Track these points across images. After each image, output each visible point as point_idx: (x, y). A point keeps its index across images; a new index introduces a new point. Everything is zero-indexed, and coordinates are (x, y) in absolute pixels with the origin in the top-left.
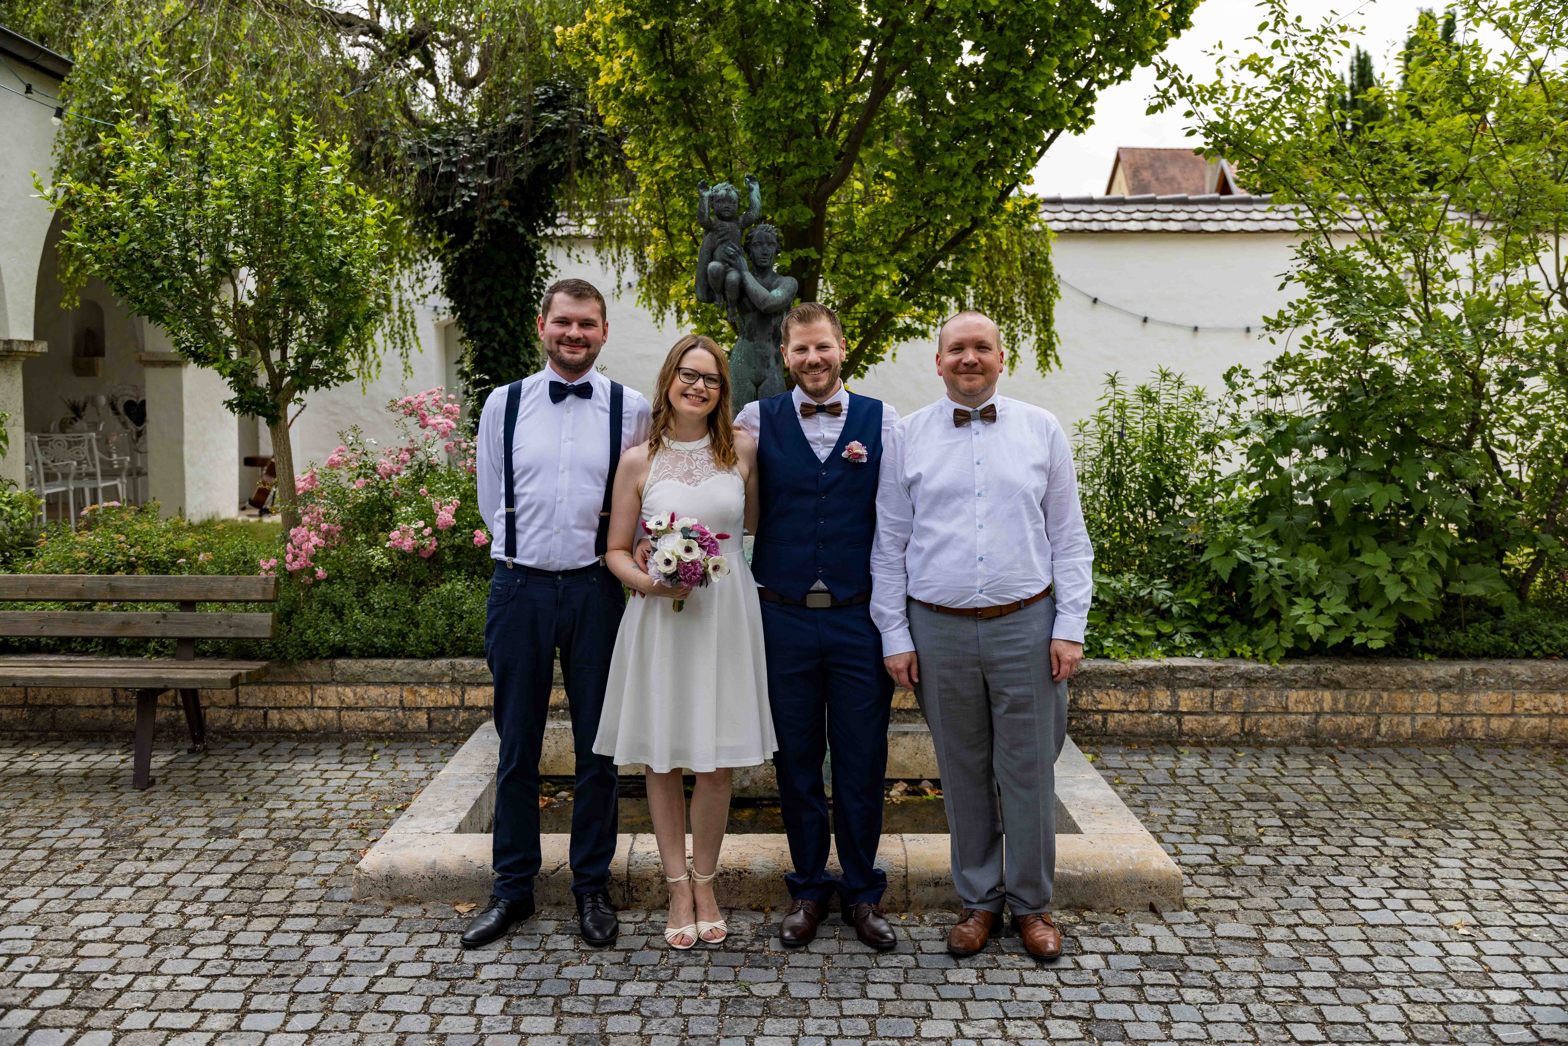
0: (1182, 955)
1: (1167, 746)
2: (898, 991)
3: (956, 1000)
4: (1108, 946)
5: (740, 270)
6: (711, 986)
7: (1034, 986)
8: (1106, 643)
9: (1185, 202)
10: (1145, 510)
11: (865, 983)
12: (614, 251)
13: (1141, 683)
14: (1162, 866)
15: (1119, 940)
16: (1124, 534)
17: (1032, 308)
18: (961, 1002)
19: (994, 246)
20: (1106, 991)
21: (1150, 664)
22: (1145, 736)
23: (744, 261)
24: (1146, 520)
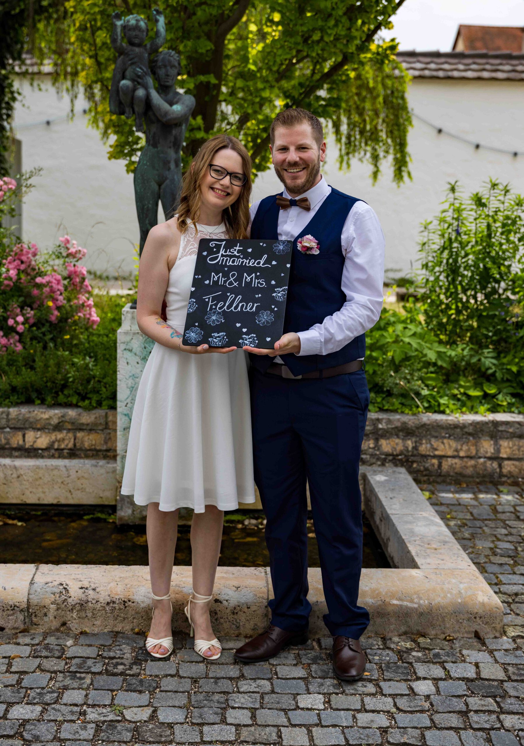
0: (502, 681)
1: (490, 486)
2: (253, 717)
3: (304, 725)
4: (438, 672)
5: (146, 88)
6: (89, 710)
7: (373, 711)
8: (442, 401)
9: (509, 57)
10: (476, 293)
11: (225, 707)
12: (69, 83)
13: (470, 434)
14: (486, 600)
15: (448, 666)
16: (459, 312)
17: (390, 133)
18: (308, 727)
19: (363, 85)
20: (437, 718)
21: (478, 418)
22: (472, 477)
23: (150, 81)
24: (476, 301)
